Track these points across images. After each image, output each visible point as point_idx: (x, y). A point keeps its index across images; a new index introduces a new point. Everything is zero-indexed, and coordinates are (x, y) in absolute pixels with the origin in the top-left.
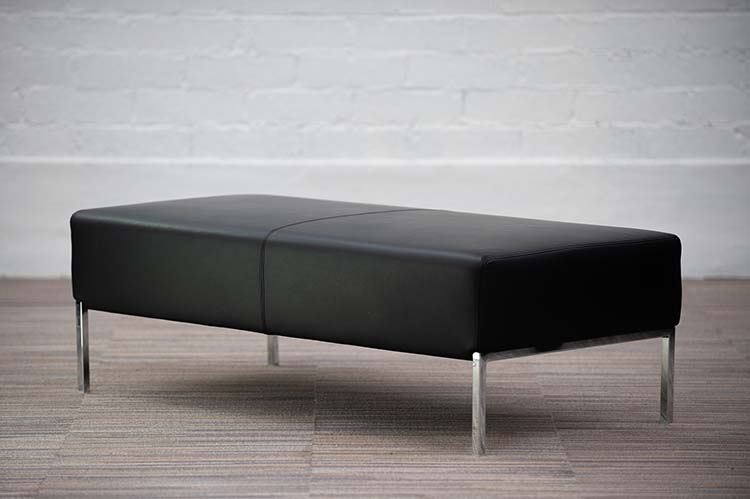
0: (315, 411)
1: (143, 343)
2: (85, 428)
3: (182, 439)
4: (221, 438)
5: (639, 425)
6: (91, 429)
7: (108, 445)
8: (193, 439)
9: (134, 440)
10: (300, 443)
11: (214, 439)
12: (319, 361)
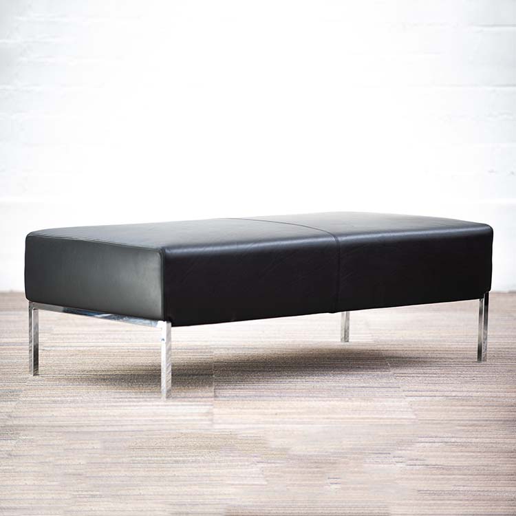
0: (214, 383)
1: (76, 336)
2: (32, 397)
3: (109, 404)
4: (140, 403)
5: (470, 394)
6: (36, 397)
7: (50, 409)
8: (118, 404)
9: (71, 405)
10: (203, 407)
11: (135, 404)
12: (215, 348)
